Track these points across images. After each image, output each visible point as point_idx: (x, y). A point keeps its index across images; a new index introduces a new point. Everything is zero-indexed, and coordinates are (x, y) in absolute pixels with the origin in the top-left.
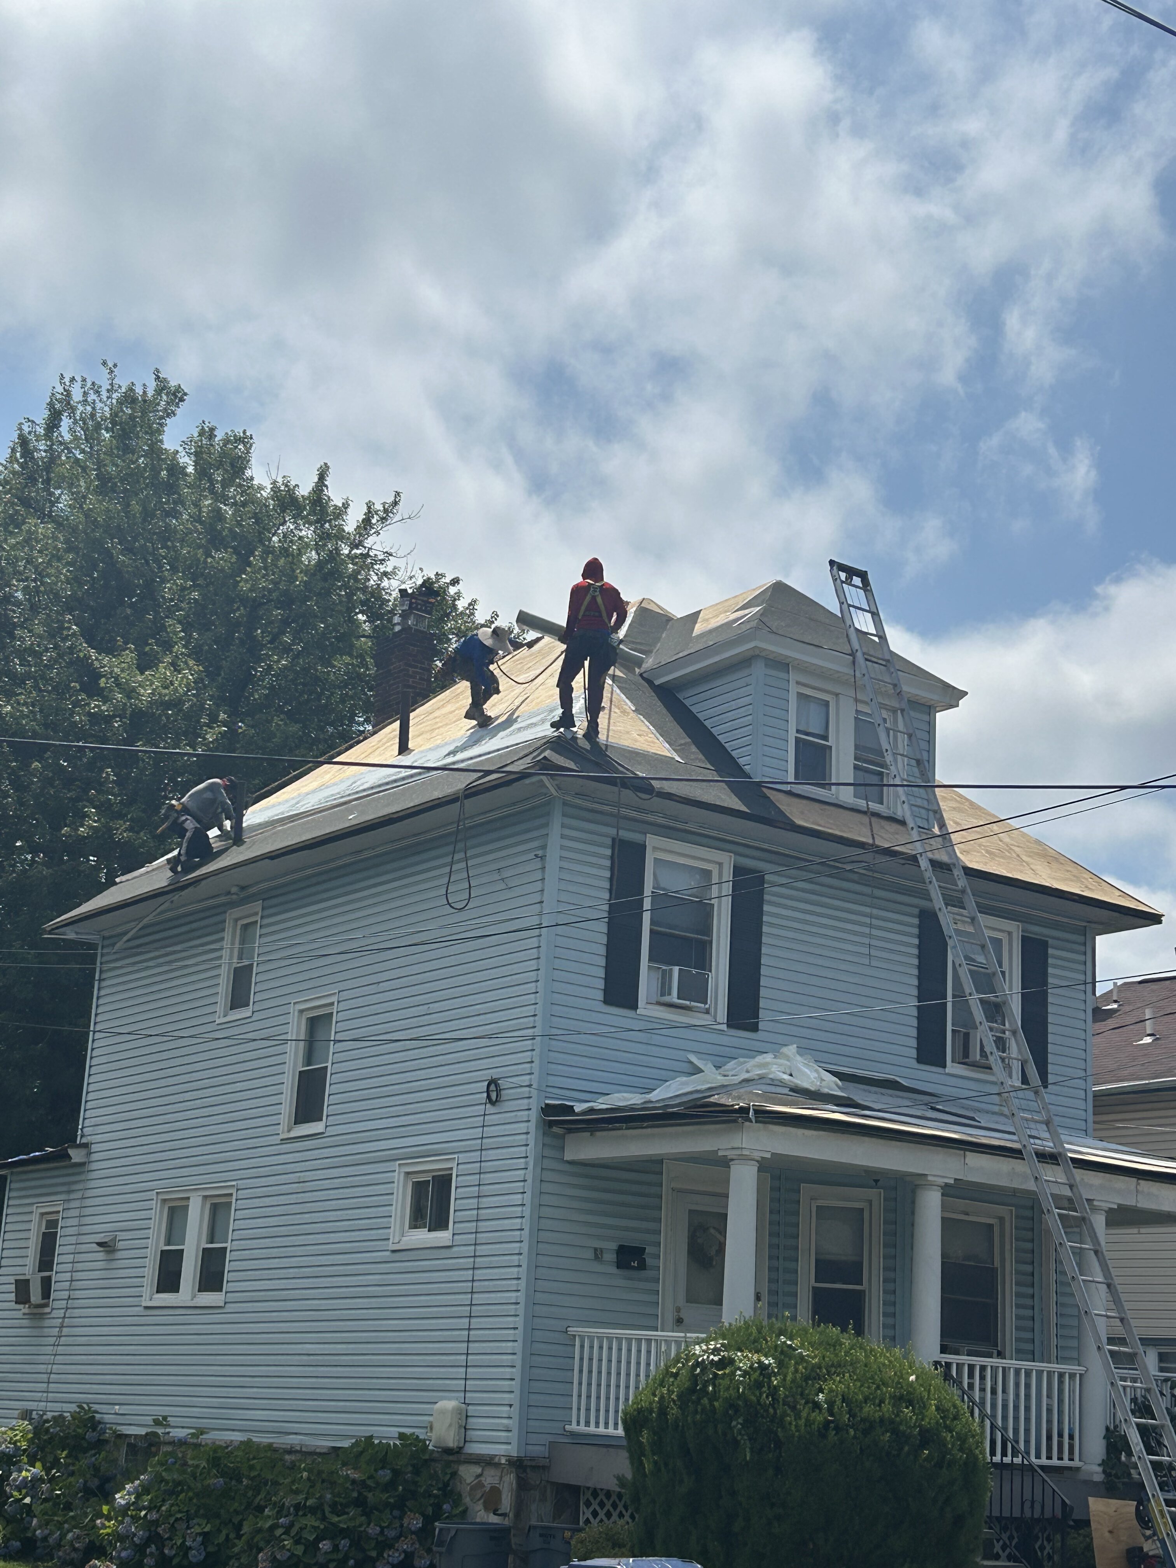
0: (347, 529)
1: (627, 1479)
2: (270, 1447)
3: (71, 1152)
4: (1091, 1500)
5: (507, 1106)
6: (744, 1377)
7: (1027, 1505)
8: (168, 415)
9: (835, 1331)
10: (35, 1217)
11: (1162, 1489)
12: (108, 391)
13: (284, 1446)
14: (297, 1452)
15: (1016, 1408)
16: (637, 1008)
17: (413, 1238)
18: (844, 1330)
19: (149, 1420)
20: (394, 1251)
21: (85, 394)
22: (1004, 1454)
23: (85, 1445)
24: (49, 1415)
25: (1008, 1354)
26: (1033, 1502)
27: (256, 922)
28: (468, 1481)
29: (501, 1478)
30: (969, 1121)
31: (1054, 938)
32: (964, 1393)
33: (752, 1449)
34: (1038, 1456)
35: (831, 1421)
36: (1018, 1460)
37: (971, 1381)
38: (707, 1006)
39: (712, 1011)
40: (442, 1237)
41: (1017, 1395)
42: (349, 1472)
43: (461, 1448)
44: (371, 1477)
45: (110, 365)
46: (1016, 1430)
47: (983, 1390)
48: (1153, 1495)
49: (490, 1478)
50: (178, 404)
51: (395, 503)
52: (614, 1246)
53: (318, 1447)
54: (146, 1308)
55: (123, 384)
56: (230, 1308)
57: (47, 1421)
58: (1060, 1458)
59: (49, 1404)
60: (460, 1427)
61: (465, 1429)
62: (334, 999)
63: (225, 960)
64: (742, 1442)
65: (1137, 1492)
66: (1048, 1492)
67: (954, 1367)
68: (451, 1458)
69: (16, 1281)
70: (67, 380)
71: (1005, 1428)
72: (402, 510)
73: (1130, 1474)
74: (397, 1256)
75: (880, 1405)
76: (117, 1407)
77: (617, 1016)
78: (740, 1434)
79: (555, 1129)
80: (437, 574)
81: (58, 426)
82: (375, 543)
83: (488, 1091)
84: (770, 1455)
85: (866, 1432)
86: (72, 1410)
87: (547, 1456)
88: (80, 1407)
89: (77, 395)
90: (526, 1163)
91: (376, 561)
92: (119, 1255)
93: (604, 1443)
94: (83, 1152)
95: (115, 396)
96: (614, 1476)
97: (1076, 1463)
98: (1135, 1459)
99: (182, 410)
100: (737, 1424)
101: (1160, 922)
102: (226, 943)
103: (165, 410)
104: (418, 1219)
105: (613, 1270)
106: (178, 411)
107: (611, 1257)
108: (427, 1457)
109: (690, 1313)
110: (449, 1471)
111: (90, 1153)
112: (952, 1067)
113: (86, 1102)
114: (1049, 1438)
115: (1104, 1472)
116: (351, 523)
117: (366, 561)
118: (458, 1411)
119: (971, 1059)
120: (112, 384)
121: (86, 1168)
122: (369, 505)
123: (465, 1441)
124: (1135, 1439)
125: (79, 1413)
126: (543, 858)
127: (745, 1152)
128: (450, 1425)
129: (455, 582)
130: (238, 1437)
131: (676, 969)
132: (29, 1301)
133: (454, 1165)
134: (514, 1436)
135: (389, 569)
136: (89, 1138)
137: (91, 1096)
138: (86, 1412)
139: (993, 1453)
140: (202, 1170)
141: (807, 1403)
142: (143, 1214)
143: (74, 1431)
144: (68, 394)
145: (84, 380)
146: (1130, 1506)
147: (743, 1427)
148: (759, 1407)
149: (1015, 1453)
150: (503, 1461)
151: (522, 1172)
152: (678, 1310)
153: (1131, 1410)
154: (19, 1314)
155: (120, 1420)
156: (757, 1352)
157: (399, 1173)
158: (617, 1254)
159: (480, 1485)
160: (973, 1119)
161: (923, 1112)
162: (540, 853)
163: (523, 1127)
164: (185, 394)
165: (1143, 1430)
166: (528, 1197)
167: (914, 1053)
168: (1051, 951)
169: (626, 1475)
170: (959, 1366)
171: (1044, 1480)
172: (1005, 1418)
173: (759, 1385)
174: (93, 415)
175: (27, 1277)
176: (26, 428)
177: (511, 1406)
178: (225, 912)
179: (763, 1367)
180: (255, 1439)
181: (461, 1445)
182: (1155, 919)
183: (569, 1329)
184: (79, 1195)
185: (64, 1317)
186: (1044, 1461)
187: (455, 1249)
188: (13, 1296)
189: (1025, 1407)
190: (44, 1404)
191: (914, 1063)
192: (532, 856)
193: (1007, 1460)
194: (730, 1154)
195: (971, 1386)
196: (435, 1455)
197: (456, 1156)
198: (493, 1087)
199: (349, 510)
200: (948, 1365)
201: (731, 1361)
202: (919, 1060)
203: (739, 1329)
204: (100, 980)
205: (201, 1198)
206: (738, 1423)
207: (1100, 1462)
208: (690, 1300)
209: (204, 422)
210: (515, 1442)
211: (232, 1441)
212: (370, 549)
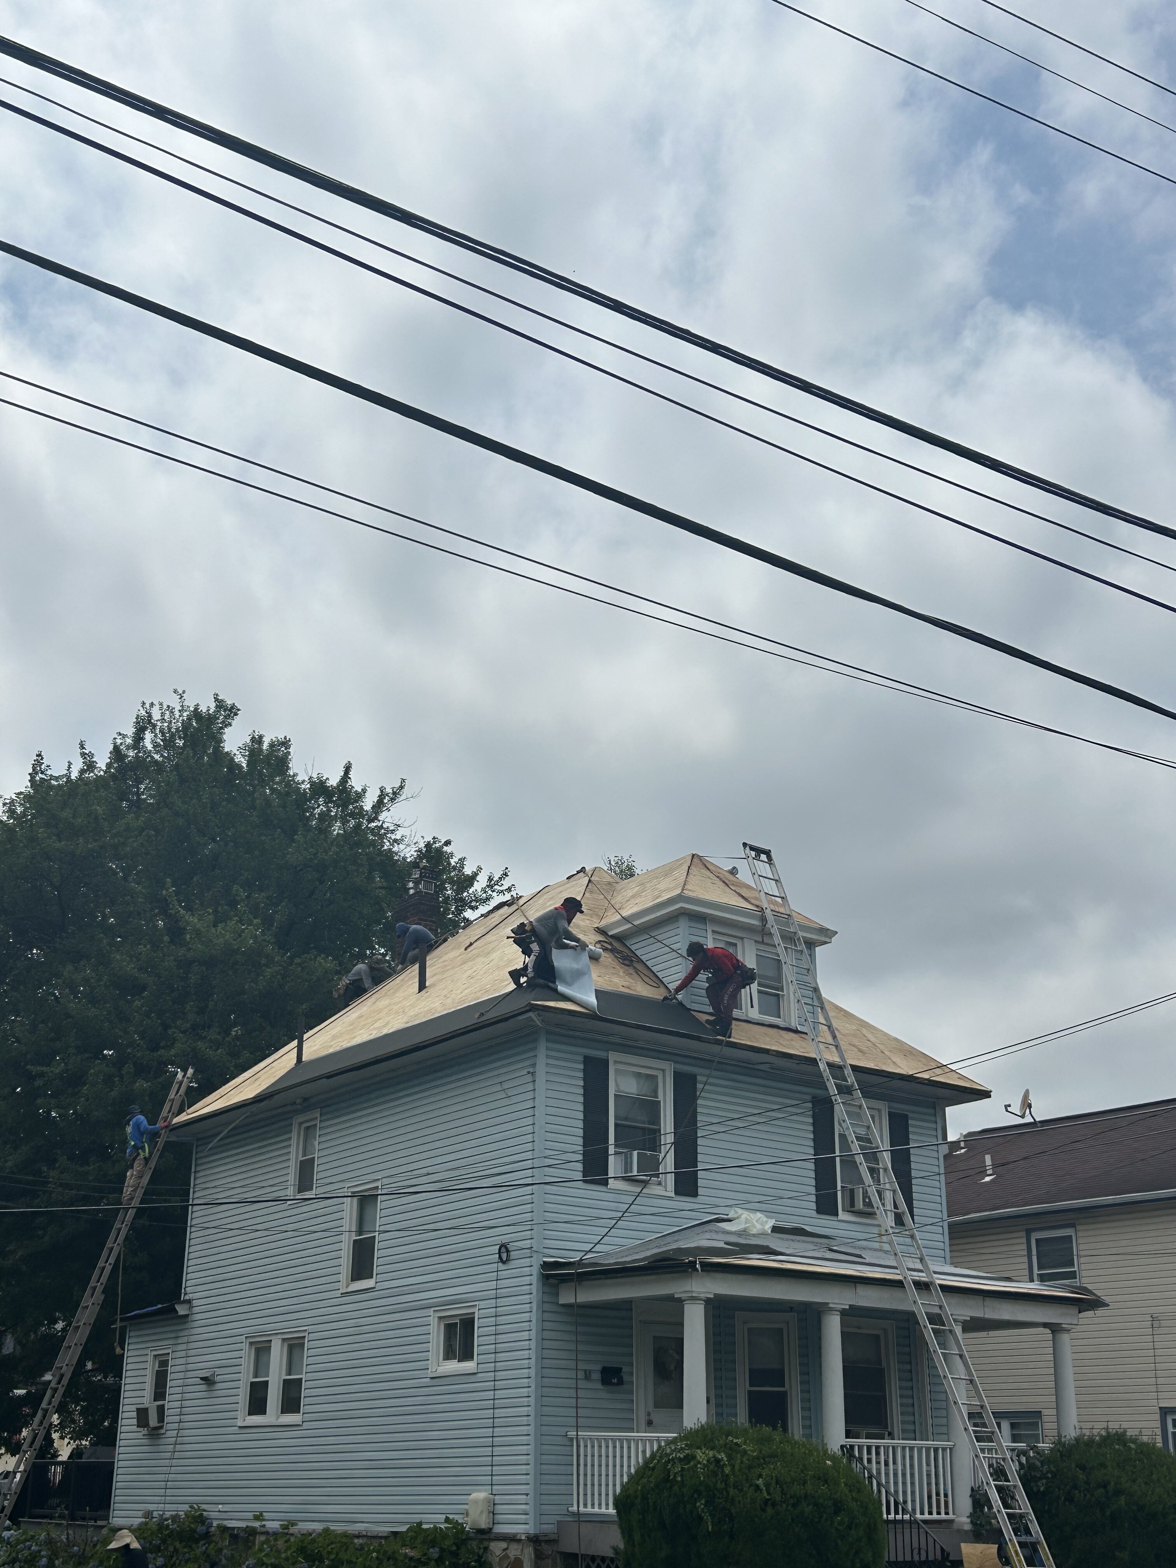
0: (365, 808)
1: (620, 1549)
2: (345, 1535)
3: (177, 1307)
4: (963, 1545)
5: (513, 1264)
6: (704, 1469)
7: (916, 1552)
8: (226, 726)
9: (767, 1429)
10: (150, 1358)
11: (1016, 1535)
12: (180, 711)
13: (354, 1532)
14: (364, 1536)
15: (904, 1475)
16: (608, 1184)
17: (447, 1367)
18: (775, 1428)
19: (250, 1515)
20: (432, 1378)
21: (163, 714)
22: (897, 1513)
23: (197, 1536)
24: (168, 1514)
25: (896, 1435)
26: (919, 1549)
27: (316, 1124)
28: (497, 1555)
29: (522, 1550)
30: (857, 1258)
31: (913, 1112)
32: (864, 1468)
33: (712, 1522)
34: (922, 1513)
35: (769, 1500)
36: (907, 1517)
37: (869, 1456)
38: (659, 1180)
39: (663, 1183)
40: (469, 1366)
41: (904, 1465)
42: (407, 1551)
43: (491, 1529)
44: (425, 1555)
45: (181, 692)
46: (905, 1493)
47: (878, 1463)
48: (1010, 1540)
49: (514, 1551)
50: (233, 717)
51: (401, 787)
52: (599, 1367)
53: (381, 1532)
54: (240, 1427)
55: (191, 704)
56: (306, 1425)
57: (167, 1520)
58: (939, 1513)
59: (166, 1505)
60: (489, 1512)
61: (494, 1514)
62: (379, 1184)
63: (293, 1156)
64: (705, 1517)
65: (996, 1536)
66: (930, 1541)
67: (856, 1448)
68: (484, 1537)
69: (138, 1409)
70: (147, 706)
71: (896, 1492)
72: (406, 792)
73: (990, 1523)
74: (435, 1382)
75: (804, 1485)
76: (220, 1506)
77: (594, 1192)
78: (703, 1512)
79: (551, 1281)
80: (434, 838)
81: (143, 739)
82: (387, 818)
83: (499, 1253)
84: (726, 1527)
85: (794, 1506)
86: (185, 1510)
87: (556, 1532)
88: (191, 1507)
89: (156, 715)
90: (531, 1308)
91: (388, 830)
92: (219, 1386)
93: (601, 1521)
94: (186, 1306)
95: (185, 714)
96: (611, 1547)
97: (951, 1516)
98: (995, 1510)
99: (236, 722)
100: (700, 1504)
101: (990, 1097)
102: (294, 1142)
103: (223, 722)
104: (449, 1354)
105: (599, 1386)
106: (234, 723)
107: (597, 1376)
108: (464, 1537)
109: (659, 1416)
110: (482, 1546)
111: (191, 1307)
112: (842, 1215)
113: (187, 1267)
114: (930, 1497)
115: (972, 1522)
116: (368, 804)
117: (381, 833)
118: (488, 1501)
119: (856, 1208)
120: (182, 706)
121: (190, 1318)
122: (382, 790)
123: (493, 1523)
124: (994, 1496)
125: (190, 1511)
126: (533, 1074)
127: (694, 1295)
128: (482, 1512)
129: (448, 843)
130: (318, 1527)
131: (635, 1153)
132: (149, 1425)
133: (476, 1310)
134: (530, 1518)
135: (398, 837)
136: (190, 1295)
137: (191, 1263)
138: (196, 1511)
139: (888, 1513)
140: (281, 1318)
141: (751, 1485)
142: (235, 1354)
143: (189, 1526)
144: (150, 716)
145: (161, 704)
146: (994, 1548)
147: (705, 1507)
148: (715, 1491)
149: (904, 1511)
150: (523, 1538)
151: (528, 1314)
152: (649, 1414)
153: (990, 1473)
154: (140, 1435)
155: (224, 1515)
156: (712, 1449)
157: (434, 1317)
158: (601, 1373)
159: (506, 1557)
160: (860, 1256)
161: (824, 1254)
162: (531, 1070)
163: (527, 1280)
164: (239, 710)
165: (999, 1489)
166: (533, 1333)
167: (813, 1206)
168: (910, 1122)
169: (619, 1546)
170: (860, 1448)
171: (927, 1533)
172: (896, 1483)
173: (715, 1474)
174: (169, 728)
175: (146, 1406)
176: (119, 741)
177: (527, 1495)
178: (292, 1117)
179: (718, 1461)
180: (332, 1528)
181: (491, 1526)
182: (985, 1094)
183: (568, 1433)
184: (185, 1339)
185: (177, 1437)
186: (926, 1516)
187: (479, 1375)
188: (135, 1421)
189: (911, 1474)
190: (163, 1505)
191: (814, 1214)
192: (525, 1072)
193: (899, 1517)
194: (683, 1296)
195: (869, 1461)
196: (472, 1535)
197: (477, 1303)
198: (503, 1250)
199: (367, 795)
200: (852, 1447)
201: (694, 1457)
202: (819, 1211)
203: (697, 1431)
204: (195, 1172)
205: (280, 1341)
206: (702, 1504)
207: (968, 1515)
208: (657, 1405)
209: (254, 731)
210: (532, 1523)
211: (314, 1530)
212: (384, 822)
